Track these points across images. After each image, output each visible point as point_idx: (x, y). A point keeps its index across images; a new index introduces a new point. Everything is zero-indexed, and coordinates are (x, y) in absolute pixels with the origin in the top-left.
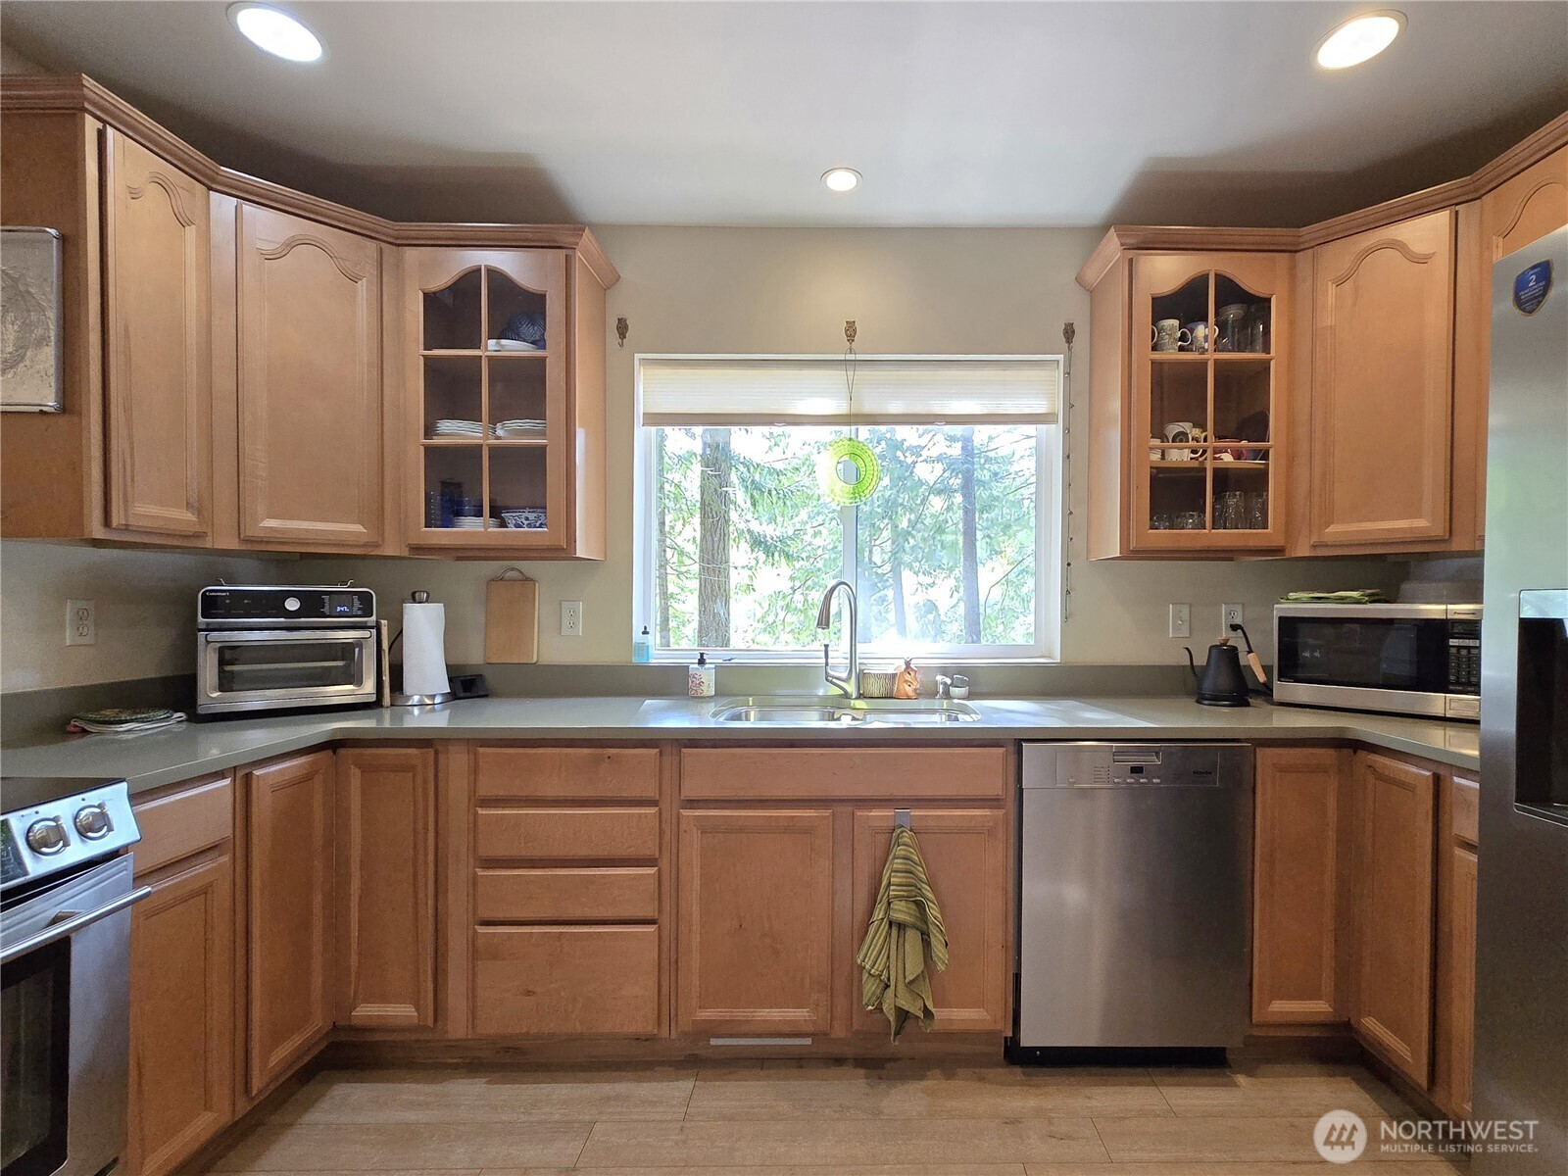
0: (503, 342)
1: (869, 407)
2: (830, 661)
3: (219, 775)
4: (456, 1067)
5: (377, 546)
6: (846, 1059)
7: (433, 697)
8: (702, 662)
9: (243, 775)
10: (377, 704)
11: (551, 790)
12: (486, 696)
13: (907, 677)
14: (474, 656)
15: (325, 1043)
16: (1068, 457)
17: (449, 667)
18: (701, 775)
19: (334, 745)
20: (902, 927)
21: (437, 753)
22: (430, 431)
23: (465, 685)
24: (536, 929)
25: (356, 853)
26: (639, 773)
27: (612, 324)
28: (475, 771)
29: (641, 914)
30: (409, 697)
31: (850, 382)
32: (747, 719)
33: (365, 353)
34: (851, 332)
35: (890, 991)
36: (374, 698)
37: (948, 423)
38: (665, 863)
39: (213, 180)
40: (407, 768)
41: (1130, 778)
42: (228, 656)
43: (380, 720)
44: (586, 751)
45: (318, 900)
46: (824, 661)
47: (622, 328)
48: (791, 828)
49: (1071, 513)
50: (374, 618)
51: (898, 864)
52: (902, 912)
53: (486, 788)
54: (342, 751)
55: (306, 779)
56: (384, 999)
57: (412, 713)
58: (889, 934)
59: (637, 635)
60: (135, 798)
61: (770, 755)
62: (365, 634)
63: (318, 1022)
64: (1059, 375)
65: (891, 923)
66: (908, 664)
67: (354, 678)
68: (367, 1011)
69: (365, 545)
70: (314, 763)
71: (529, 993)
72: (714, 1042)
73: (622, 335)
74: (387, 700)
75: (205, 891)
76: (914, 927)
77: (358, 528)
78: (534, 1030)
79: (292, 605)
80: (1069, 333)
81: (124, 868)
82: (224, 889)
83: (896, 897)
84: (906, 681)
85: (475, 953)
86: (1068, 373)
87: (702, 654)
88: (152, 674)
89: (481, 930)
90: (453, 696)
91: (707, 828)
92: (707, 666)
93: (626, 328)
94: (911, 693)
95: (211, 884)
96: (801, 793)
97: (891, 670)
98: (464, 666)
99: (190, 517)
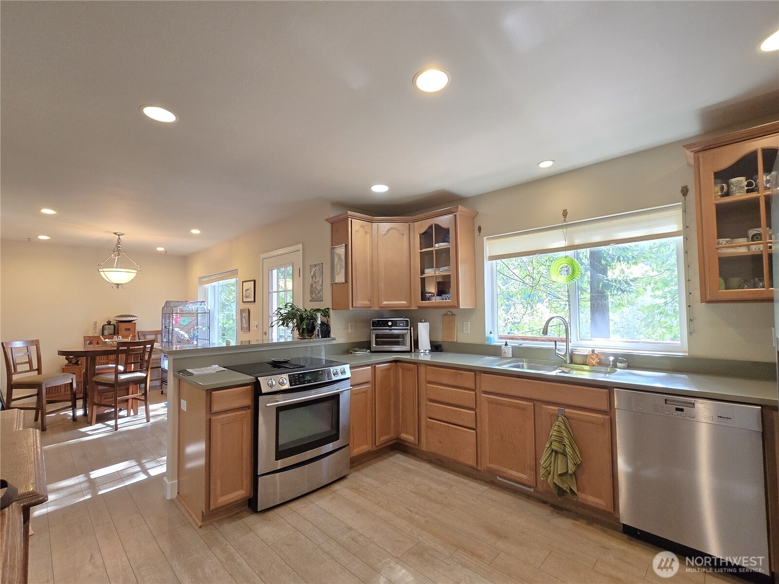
0: (440, 244)
1: (577, 242)
2: (557, 347)
3: (368, 365)
4: (425, 460)
5: (410, 307)
6: (548, 503)
7: (426, 350)
8: (506, 345)
9: (373, 366)
10: (411, 351)
11: (445, 381)
12: (441, 351)
13: (592, 356)
14: (439, 338)
15: (395, 442)
16: (687, 252)
17: (431, 342)
18: (486, 383)
19: (396, 361)
20: (556, 452)
21: (418, 366)
22: (422, 273)
23: (436, 347)
24: (442, 423)
25: (401, 392)
26: (468, 380)
27: (477, 228)
28: (426, 373)
29: (470, 426)
30: (420, 350)
31: (565, 234)
32: (523, 368)
33: (406, 254)
34: (565, 213)
35: (550, 476)
36: (409, 350)
37: (616, 244)
38: (478, 410)
39: (373, 221)
40: (411, 370)
41: (675, 412)
42: (377, 336)
43: (411, 356)
44: (454, 371)
45: (392, 402)
46: (565, 347)
47: (480, 229)
48: (517, 407)
49: (689, 280)
50: (409, 327)
51: (556, 428)
52: (555, 446)
53: (429, 379)
54: (398, 363)
55: (389, 369)
56: (407, 433)
57: (421, 355)
58: (551, 454)
59: (487, 334)
60: (351, 368)
61: (510, 379)
62: (406, 331)
63: (392, 435)
64: (680, 212)
65: (553, 450)
66: (593, 351)
67: (404, 344)
68: (404, 436)
69: (407, 307)
70: (390, 365)
71: (440, 442)
72: (498, 478)
73: (480, 232)
74: (413, 351)
75: (365, 392)
76: (562, 454)
77: (405, 302)
78: (442, 454)
79: (390, 324)
80: (685, 191)
81: (348, 383)
82: (370, 392)
83: (554, 440)
84: (592, 358)
85: (428, 427)
86: (684, 211)
87: (506, 342)
88: (366, 340)
89: (429, 420)
90: (432, 351)
91: (490, 402)
92: (508, 346)
93: (481, 229)
94: (595, 364)
95: (367, 391)
96: (521, 395)
97: (586, 353)
98: (436, 342)
99: (368, 303)
